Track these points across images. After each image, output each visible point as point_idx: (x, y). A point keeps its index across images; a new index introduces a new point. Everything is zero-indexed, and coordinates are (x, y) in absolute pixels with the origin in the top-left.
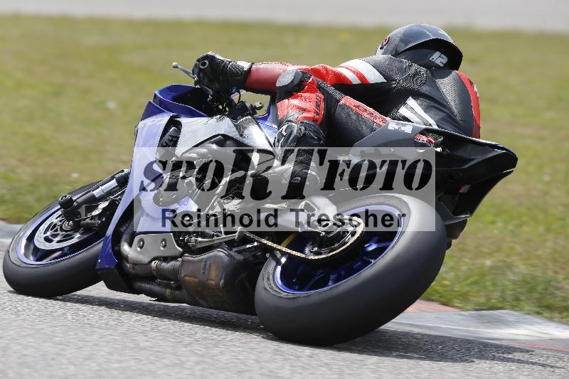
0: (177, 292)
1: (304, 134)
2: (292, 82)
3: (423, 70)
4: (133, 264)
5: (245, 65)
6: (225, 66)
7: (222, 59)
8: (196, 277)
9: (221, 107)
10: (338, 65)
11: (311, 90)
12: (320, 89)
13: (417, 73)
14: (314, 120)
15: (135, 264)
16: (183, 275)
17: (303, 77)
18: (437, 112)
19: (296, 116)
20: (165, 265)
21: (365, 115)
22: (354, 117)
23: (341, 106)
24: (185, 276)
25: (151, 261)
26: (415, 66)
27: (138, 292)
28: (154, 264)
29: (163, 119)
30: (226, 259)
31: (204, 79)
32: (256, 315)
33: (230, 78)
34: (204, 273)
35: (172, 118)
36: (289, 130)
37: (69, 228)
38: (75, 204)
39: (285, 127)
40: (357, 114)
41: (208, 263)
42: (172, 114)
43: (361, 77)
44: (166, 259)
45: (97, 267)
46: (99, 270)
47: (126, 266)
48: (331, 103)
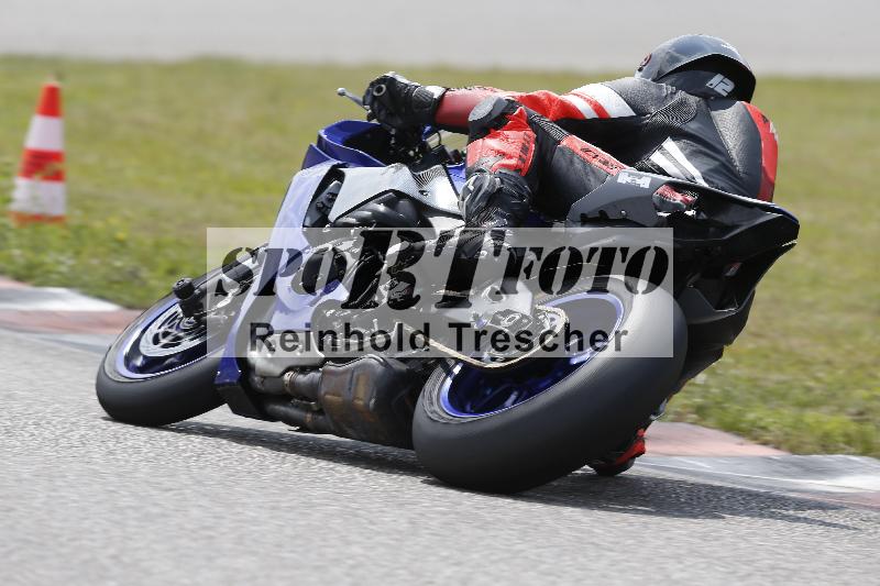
0: (321, 417)
1: (500, 190)
2: (490, 114)
3: (693, 100)
4: (262, 377)
5: (436, 91)
6: (409, 94)
7: (406, 82)
8: (339, 396)
9: (411, 153)
10: (567, 91)
11: (517, 127)
12: (531, 124)
13: (682, 103)
14: (517, 169)
15: (265, 377)
16: (322, 392)
17: (506, 107)
18: (706, 160)
19: (490, 163)
20: (302, 378)
21: (596, 163)
22: (578, 165)
23: (561, 149)
24: (326, 393)
25: (284, 373)
26: (681, 94)
27: (272, 418)
28: (287, 377)
29: (322, 170)
30: (380, 369)
31: (380, 111)
32: (412, 448)
33: (416, 111)
34: (350, 389)
35: (334, 168)
36: (478, 183)
37: (188, 326)
38: (197, 291)
39: (472, 179)
40: (585, 162)
41: (355, 374)
42: (336, 162)
43: (598, 108)
44: (303, 369)
45: (216, 382)
46: (219, 385)
47: (253, 380)
48: (545, 146)
